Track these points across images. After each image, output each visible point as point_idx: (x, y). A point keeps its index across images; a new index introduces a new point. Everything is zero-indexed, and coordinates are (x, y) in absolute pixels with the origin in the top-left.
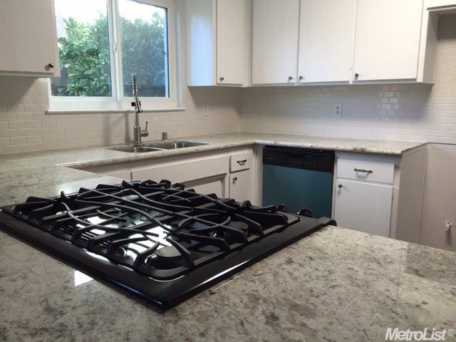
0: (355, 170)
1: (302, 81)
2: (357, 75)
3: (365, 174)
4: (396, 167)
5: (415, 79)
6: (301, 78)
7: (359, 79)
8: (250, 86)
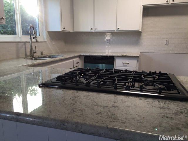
0: (123, 63)
1: (96, 30)
2: (118, 28)
3: (126, 64)
4: (137, 61)
5: (139, 30)
6: (96, 29)
7: (119, 30)
8: (73, 32)
